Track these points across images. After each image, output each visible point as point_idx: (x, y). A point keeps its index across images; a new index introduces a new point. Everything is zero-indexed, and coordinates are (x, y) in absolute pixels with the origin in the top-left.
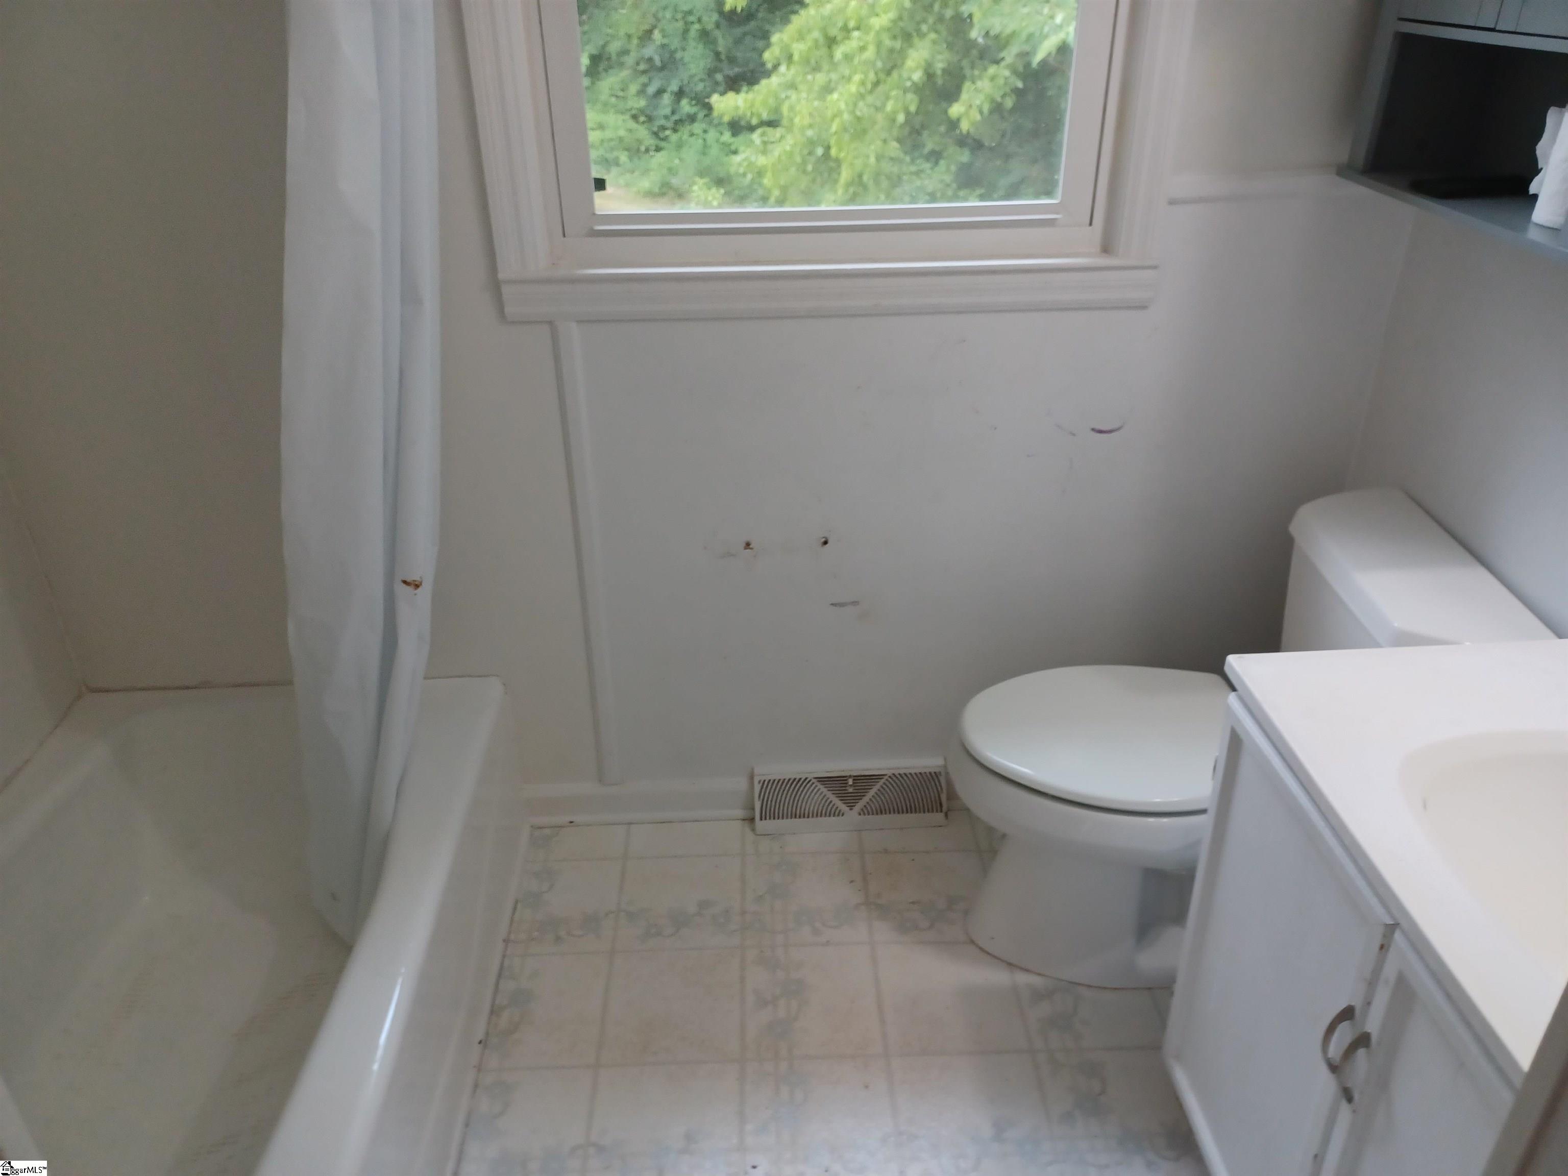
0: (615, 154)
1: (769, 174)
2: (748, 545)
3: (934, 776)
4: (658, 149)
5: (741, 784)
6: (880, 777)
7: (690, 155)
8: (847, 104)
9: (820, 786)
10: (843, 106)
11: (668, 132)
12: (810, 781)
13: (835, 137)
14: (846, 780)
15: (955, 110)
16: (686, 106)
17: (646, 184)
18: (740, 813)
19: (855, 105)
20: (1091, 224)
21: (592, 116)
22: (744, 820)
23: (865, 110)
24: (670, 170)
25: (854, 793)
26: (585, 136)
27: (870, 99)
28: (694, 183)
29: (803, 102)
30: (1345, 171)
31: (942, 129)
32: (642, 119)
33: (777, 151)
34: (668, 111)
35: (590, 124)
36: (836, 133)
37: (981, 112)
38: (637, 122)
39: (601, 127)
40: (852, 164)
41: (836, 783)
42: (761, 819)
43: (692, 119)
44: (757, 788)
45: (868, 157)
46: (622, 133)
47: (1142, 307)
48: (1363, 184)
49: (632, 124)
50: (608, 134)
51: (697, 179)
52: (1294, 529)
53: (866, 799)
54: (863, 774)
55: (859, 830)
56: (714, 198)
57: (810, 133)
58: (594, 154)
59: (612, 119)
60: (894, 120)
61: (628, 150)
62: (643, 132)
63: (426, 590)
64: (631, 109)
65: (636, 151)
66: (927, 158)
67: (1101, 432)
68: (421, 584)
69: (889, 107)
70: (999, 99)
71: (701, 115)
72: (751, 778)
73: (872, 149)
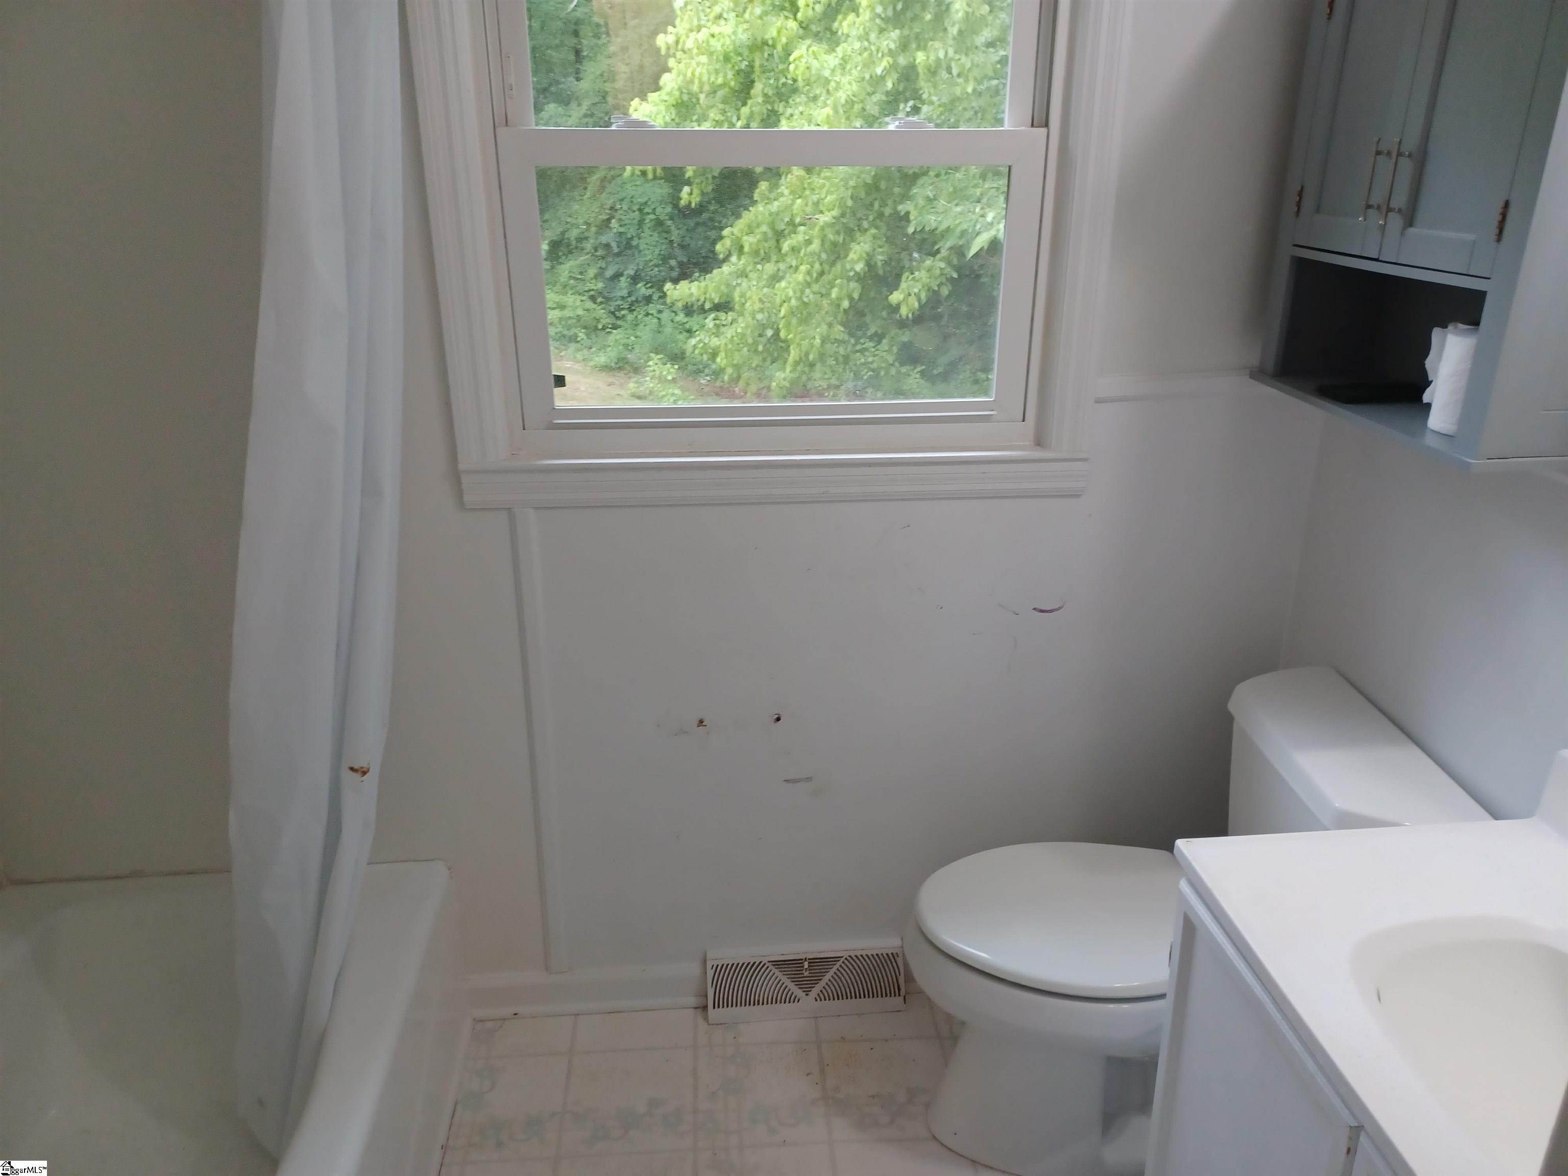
0: (573, 331)
1: (722, 354)
2: (701, 722)
3: (892, 957)
4: (615, 327)
5: (694, 969)
6: (836, 959)
7: (646, 332)
8: (795, 292)
9: (774, 970)
10: (791, 293)
11: (623, 312)
12: (765, 964)
13: (784, 320)
14: (802, 963)
15: (896, 297)
16: (642, 289)
17: (602, 359)
18: (692, 1001)
19: (802, 292)
20: (1023, 421)
21: (551, 297)
22: (697, 1008)
23: (811, 296)
24: (626, 346)
25: (808, 977)
26: (544, 316)
27: (815, 287)
28: (649, 359)
29: (754, 289)
30: (1258, 374)
31: (884, 314)
32: (600, 300)
33: (729, 332)
34: (624, 293)
35: (549, 304)
36: (784, 317)
37: (919, 300)
38: (595, 303)
39: (562, 307)
40: (799, 345)
41: (790, 966)
42: (714, 1008)
43: (648, 300)
44: (710, 973)
45: (814, 338)
46: (580, 312)
47: (1075, 495)
48: (1272, 386)
49: (589, 304)
50: (567, 313)
51: (652, 355)
52: (1232, 707)
53: (823, 983)
54: (818, 957)
55: (817, 1017)
56: (669, 373)
57: (759, 316)
58: (552, 331)
59: (570, 299)
60: (838, 306)
61: (585, 328)
62: (600, 312)
63: (372, 778)
64: (590, 290)
65: (593, 329)
66: (871, 338)
67: (1042, 611)
68: (368, 771)
69: (834, 293)
70: (936, 288)
71: (655, 297)
72: (705, 962)
73: (817, 332)
